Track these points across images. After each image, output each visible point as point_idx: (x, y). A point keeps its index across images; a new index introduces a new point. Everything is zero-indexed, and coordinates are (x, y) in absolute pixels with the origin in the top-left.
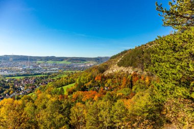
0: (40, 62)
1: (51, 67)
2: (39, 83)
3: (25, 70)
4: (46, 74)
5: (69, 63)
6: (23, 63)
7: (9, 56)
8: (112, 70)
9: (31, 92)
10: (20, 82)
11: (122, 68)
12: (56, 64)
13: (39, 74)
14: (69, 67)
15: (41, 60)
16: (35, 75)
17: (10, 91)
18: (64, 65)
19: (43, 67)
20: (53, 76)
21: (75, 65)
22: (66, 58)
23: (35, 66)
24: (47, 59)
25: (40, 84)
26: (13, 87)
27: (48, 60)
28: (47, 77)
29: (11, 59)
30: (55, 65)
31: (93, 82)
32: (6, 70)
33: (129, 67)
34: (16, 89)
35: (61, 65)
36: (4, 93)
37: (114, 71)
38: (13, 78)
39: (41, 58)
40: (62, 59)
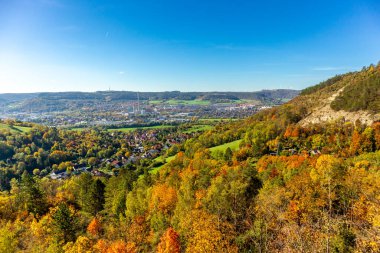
0: (155, 102)
1: (175, 112)
2: (165, 141)
3: (133, 117)
4: (169, 124)
5: (207, 104)
6: (127, 104)
7: (105, 92)
8: (319, 117)
9: (158, 155)
10: (132, 138)
11: (342, 113)
12: (183, 106)
13: (158, 124)
14: (207, 111)
15: (157, 99)
16: (152, 125)
17: (124, 153)
18: (197, 108)
19: (161, 111)
20: (185, 129)
21: (218, 106)
22: (201, 95)
23: (149, 110)
24: (167, 96)
25: (168, 142)
26: (127, 146)
27: (167, 99)
28: (175, 130)
29: (108, 98)
30: (182, 108)
31: (281, 140)
32: (103, 117)
33: (361, 112)
34: (132, 149)
35: (192, 107)
36: (117, 154)
37: (324, 119)
38: (119, 130)
39: (156, 96)
40: (192, 96)
